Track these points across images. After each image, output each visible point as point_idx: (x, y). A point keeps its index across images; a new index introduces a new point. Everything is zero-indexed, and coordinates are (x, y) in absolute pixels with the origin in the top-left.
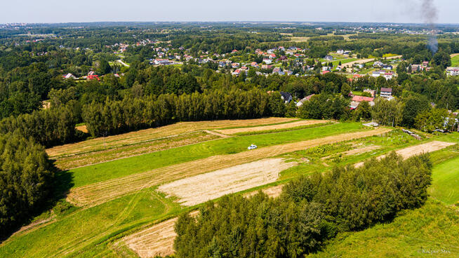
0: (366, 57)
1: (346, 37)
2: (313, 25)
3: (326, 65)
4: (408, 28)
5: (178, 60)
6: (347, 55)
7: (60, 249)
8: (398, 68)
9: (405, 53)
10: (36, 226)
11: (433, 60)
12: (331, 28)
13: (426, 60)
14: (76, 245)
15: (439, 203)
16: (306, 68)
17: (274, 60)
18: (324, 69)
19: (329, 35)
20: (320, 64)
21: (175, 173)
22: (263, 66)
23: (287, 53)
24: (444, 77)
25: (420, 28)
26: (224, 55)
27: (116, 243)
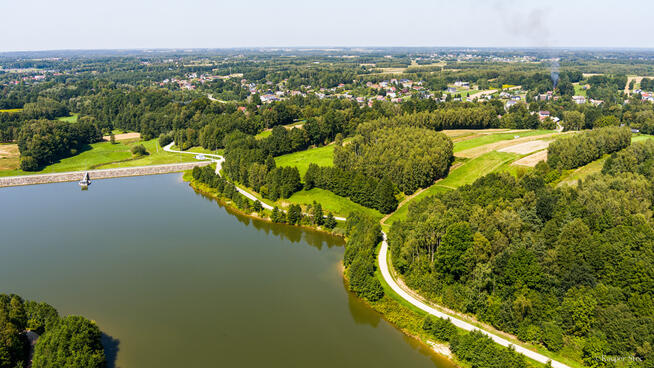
0: (488, 89)
6: (468, 87)
8: (527, 98)
9: (524, 83)
11: (556, 90)
13: (548, 90)
17: (396, 93)
22: (394, 100)
26: (333, 90)
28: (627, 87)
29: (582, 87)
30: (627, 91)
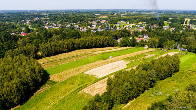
0: (133, 23)
1: (122, 15)
2: (106, 11)
3: (118, 27)
4: (144, 12)
5: (55, 26)
6: (125, 23)
7: (58, 96)
8: (146, 27)
9: (147, 21)
10: (43, 90)
11: (158, 24)
12: (114, 12)
13: (155, 24)
14: (64, 94)
15: (183, 70)
16: (111, 28)
17: (96, 25)
18: (118, 28)
19: (114, 15)
20: (116, 26)
21: (87, 68)
22: (93, 28)
23: (101, 22)
24: (163, 30)
25: (148, 12)
26: (75, 24)
27: (80, 92)
28: (185, 23)
29: (168, 23)
30: (184, 24)
